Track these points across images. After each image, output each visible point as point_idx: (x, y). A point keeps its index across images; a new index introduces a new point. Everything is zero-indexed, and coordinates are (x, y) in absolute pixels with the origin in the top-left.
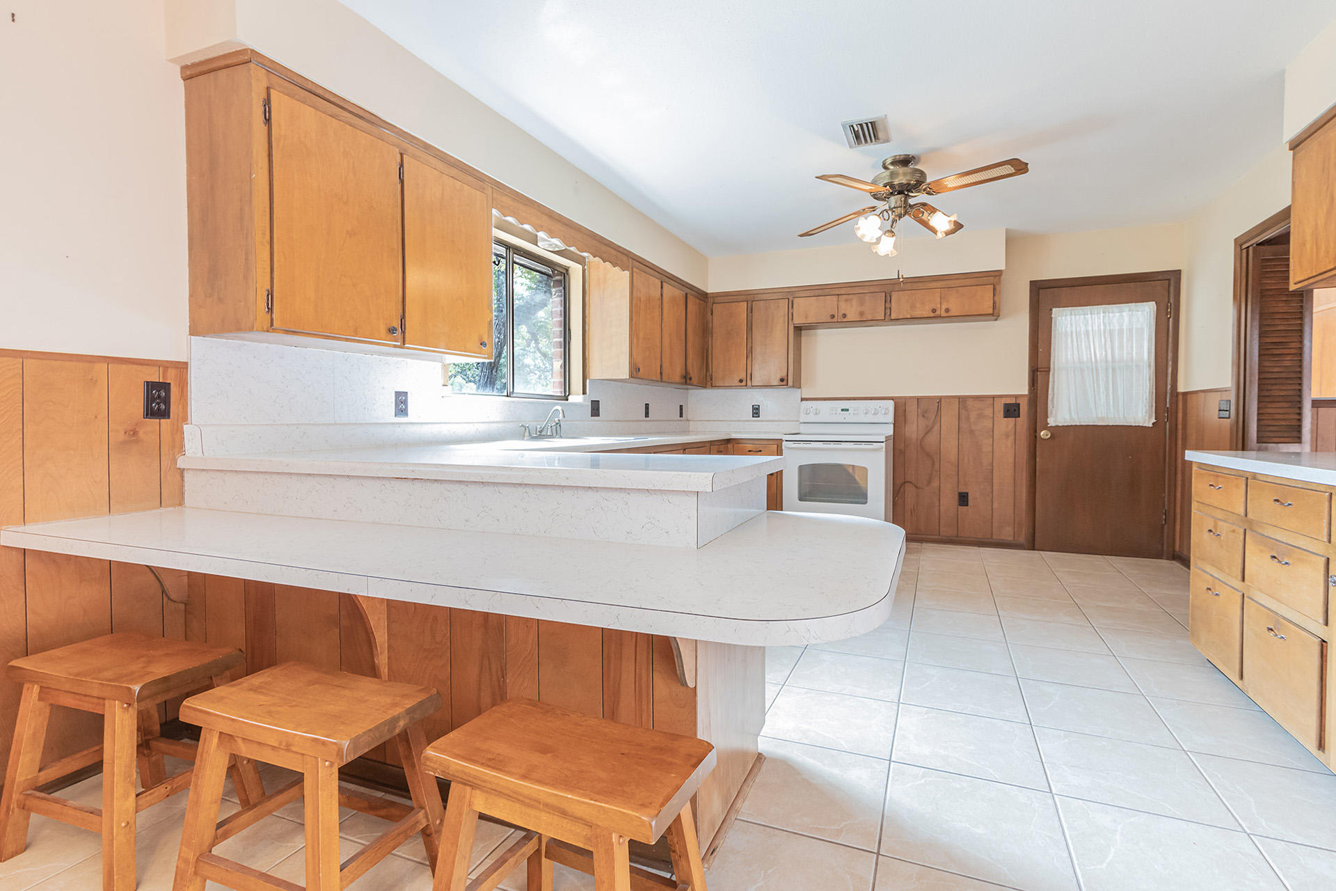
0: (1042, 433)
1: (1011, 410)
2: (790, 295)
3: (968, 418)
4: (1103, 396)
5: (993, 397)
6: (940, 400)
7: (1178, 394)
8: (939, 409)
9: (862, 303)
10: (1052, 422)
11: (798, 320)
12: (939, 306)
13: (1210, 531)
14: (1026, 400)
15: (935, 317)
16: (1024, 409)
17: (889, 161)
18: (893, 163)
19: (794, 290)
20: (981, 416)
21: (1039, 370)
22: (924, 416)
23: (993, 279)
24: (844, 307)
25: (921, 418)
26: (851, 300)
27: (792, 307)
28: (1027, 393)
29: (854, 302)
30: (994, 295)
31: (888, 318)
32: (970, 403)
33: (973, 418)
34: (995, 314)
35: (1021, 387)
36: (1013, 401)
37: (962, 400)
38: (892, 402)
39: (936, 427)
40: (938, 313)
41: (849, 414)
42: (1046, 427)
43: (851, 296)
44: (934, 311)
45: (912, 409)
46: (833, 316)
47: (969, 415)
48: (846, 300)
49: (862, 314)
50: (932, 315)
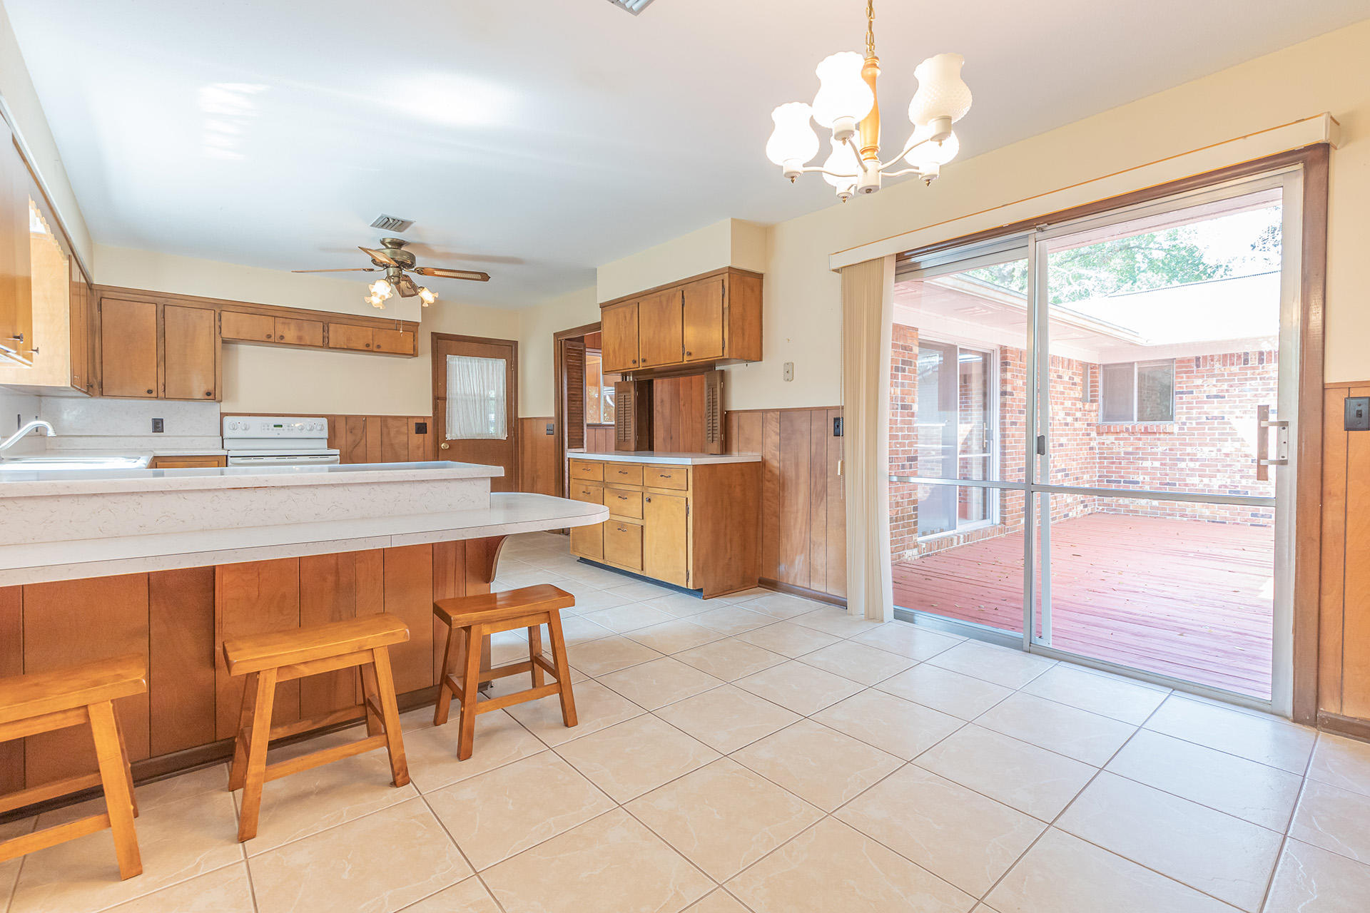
0: (443, 445)
1: (421, 428)
2: (218, 308)
3: (389, 433)
4: (479, 419)
5: (408, 418)
6: (366, 418)
7: (518, 419)
8: (365, 427)
9: (300, 328)
10: (449, 437)
11: (226, 334)
12: (371, 342)
13: (584, 492)
14: (431, 420)
15: (368, 349)
16: (430, 427)
17: (389, 240)
18: (390, 243)
19: (222, 302)
20: (398, 432)
21: (440, 399)
22: (351, 432)
23: (412, 327)
24: (281, 329)
25: (349, 434)
26: (289, 323)
27: (220, 320)
28: (431, 415)
29: (292, 327)
30: (414, 340)
31: (326, 345)
32: (390, 422)
33: (392, 434)
34: (414, 354)
35: (427, 411)
36: (421, 421)
37: (384, 419)
38: (325, 421)
39: (363, 442)
40: (371, 347)
41: (283, 430)
42: (444, 440)
43: (288, 321)
44: (368, 345)
45: (341, 426)
46: (269, 336)
47: (389, 431)
48: (283, 323)
49: (300, 338)
50: (366, 349)
